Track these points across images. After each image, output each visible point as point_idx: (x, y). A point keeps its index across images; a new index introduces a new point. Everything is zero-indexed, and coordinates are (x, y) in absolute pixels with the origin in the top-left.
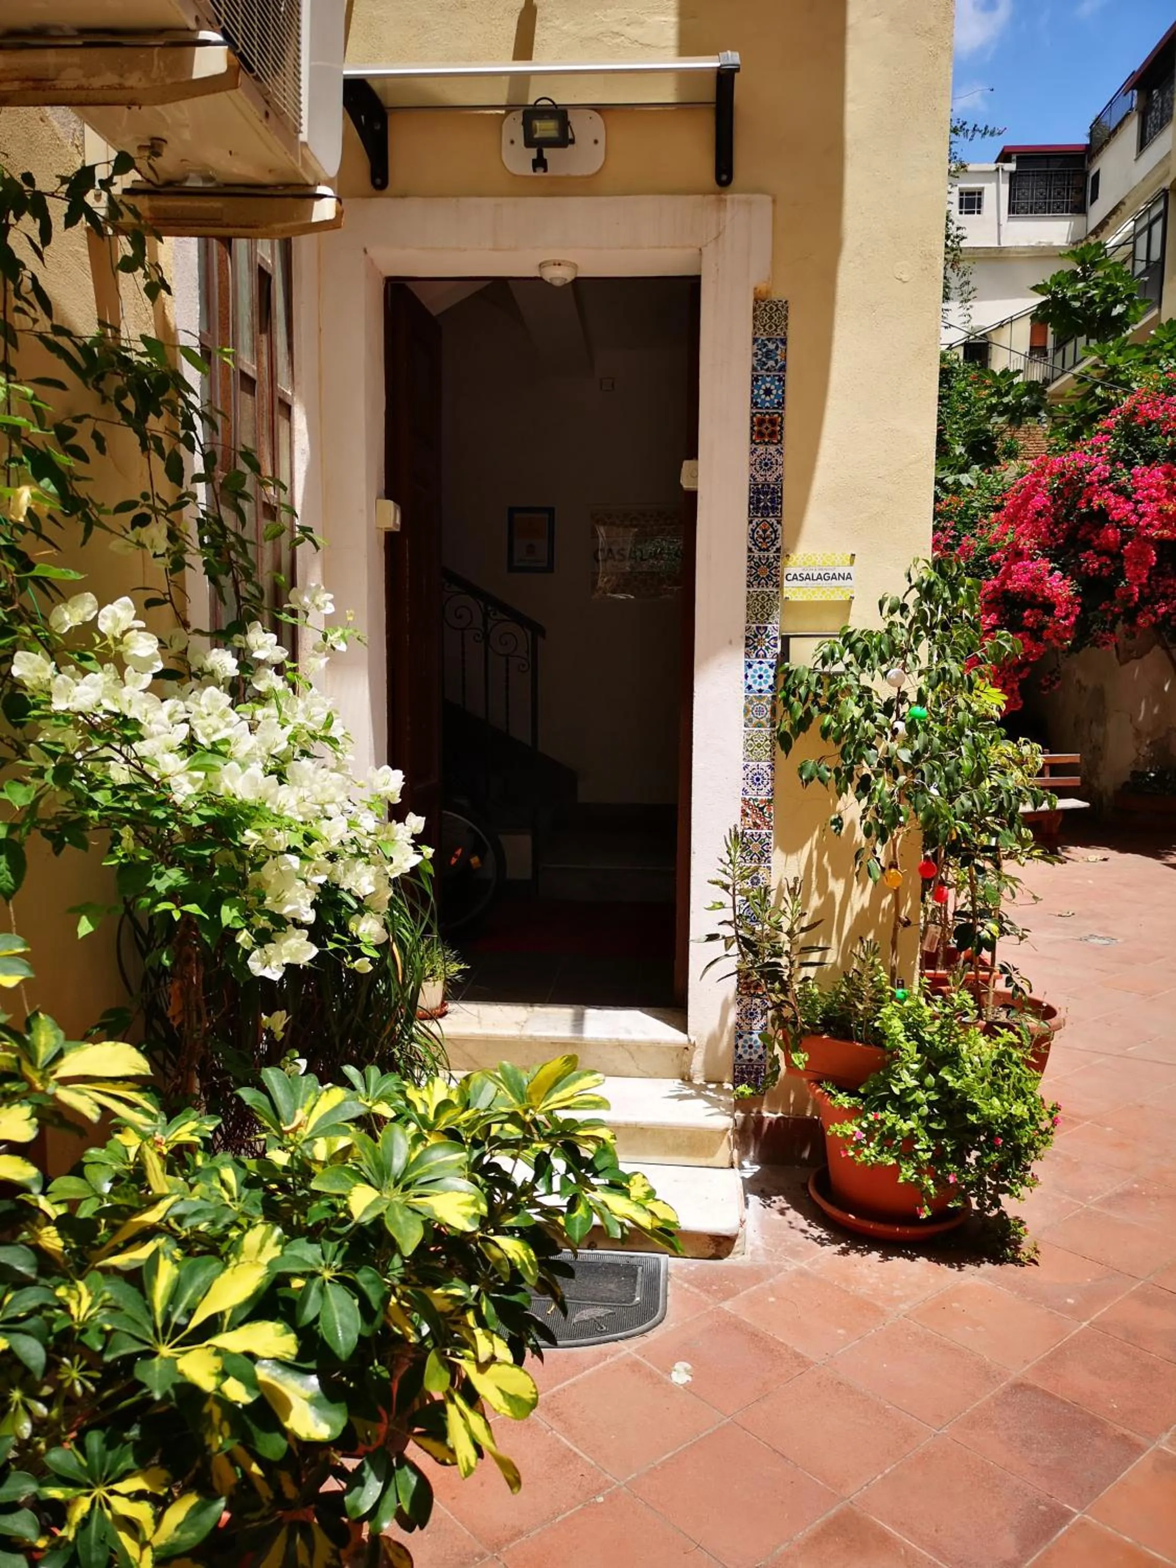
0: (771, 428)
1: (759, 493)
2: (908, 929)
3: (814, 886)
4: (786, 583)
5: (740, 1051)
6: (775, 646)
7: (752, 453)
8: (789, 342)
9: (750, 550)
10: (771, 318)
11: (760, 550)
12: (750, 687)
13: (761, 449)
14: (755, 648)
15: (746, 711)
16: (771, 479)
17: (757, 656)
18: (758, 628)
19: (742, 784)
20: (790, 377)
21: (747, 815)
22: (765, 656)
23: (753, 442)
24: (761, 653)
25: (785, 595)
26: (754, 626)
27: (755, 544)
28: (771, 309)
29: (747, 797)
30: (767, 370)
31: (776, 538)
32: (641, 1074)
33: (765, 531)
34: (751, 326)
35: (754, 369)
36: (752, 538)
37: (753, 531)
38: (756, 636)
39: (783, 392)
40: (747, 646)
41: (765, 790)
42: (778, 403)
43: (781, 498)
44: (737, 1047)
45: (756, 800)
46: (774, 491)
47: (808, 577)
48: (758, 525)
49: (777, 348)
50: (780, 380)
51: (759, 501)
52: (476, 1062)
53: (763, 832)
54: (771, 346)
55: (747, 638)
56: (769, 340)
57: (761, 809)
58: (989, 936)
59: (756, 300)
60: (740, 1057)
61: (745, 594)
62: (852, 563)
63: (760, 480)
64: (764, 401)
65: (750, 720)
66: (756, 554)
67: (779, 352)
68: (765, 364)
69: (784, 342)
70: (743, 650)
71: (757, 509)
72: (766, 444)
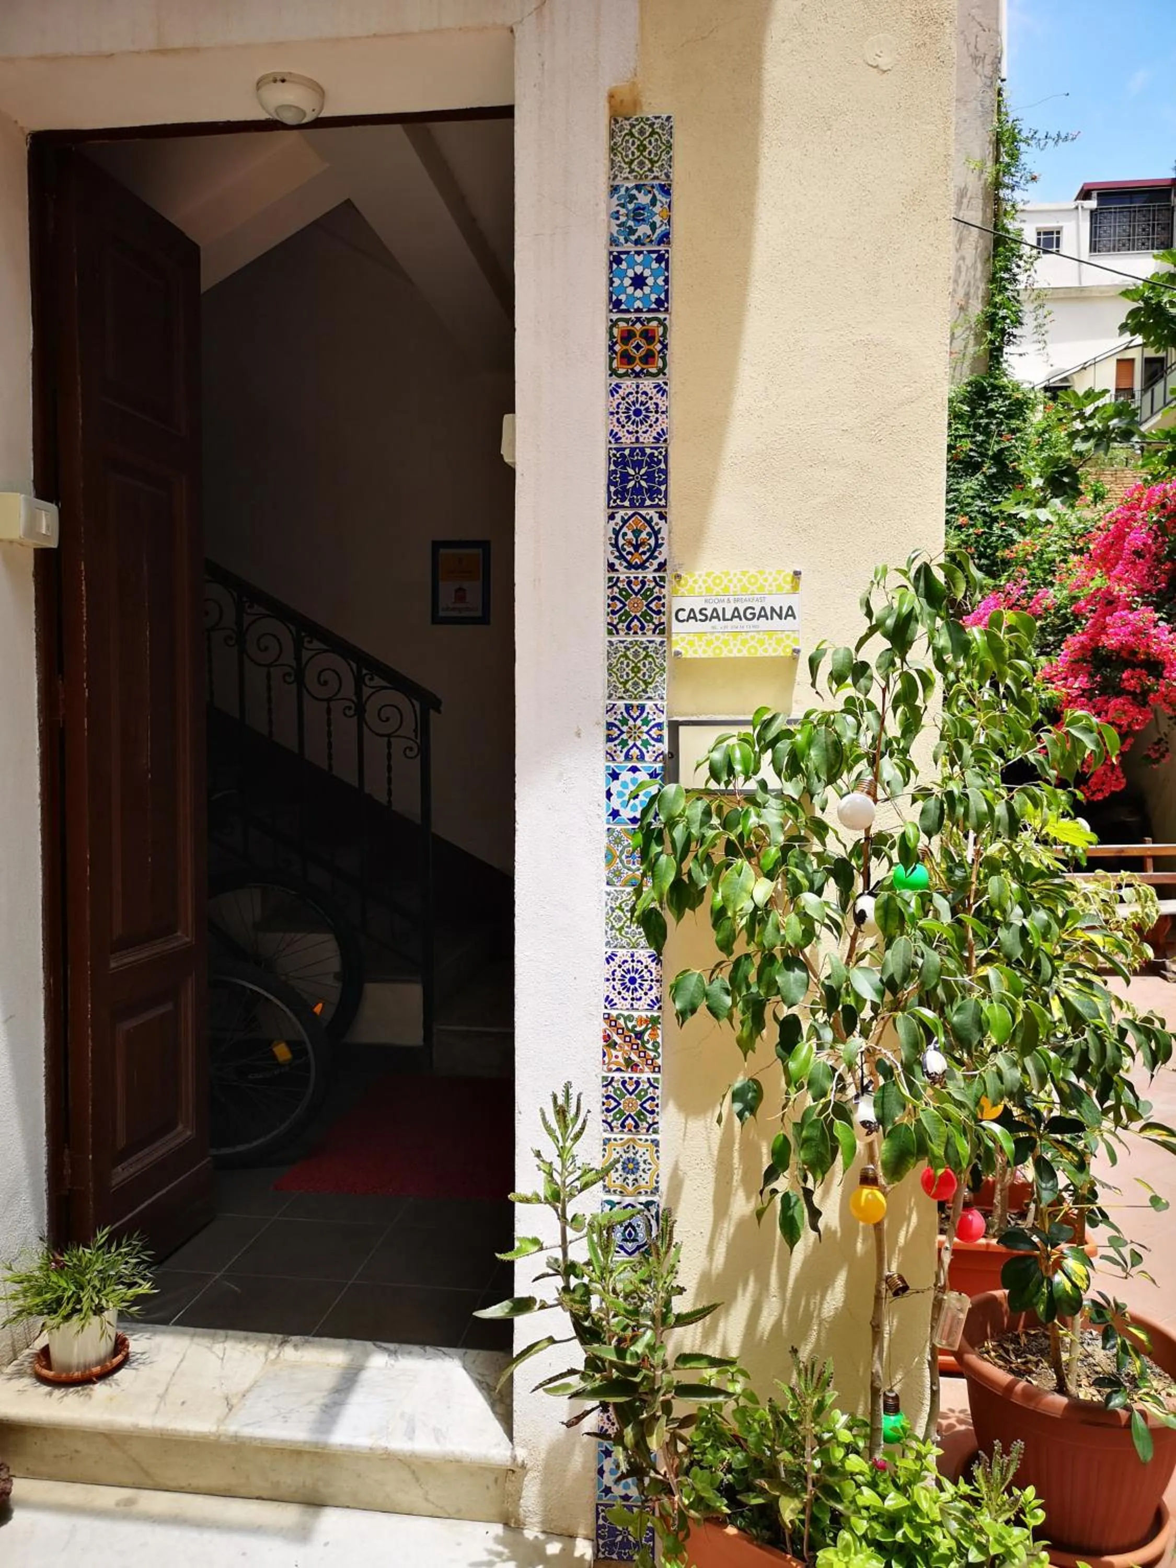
0: (645, 347)
1: (625, 465)
2: (901, 1301)
3: (737, 1177)
4: (676, 626)
5: (608, 1480)
6: (659, 739)
7: (613, 391)
8: (676, 191)
9: (611, 567)
10: (642, 148)
11: (630, 566)
12: (615, 814)
13: (628, 384)
14: (624, 743)
15: (610, 857)
16: (647, 439)
17: (628, 757)
18: (628, 708)
19: (605, 989)
20: (677, 252)
21: (614, 1045)
22: (642, 757)
23: (613, 372)
24: (634, 752)
25: (675, 648)
26: (621, 703)
27: (621, 557)
28: (642, 132)
29: (614, 1013)
30: (637, 242)
31: (658, 545)
32: (430, 1508)
33: (637, 533)
34: (607, 163)
35: (613, 241)
36: (615, 545)
37: (616, 533)
38: (624, 722)
39: (666, 281)
40: (610, 739)
41: (646, 1001)
42: (659, 302)
43: (665, 472)
44: (601, 1472)
45: (629, 1018)
46: (652, 461)
47: (715, 615)
48: (625, 522)
49: (654, 202)
50: (661, 258)
51: (625, 478)
52: (147, 1473)
53: (644, 1076)
54: (643, 199)
55: (610, 725)
56: (638, 188)
57: (639, 1035)
58: (1068, 1286)
59: (614, 119)
60: (607, 1490)
61: (604, 647)
62: (795, 588)
63: (627, 440)
64: (632, 298)
65: (617, 873)
66: (623, 574)
67: (657, 209)
68: (632, 231)
69: (666, 190)
70: (602, 746)
71: (622, 493)
72: (637, 375)
